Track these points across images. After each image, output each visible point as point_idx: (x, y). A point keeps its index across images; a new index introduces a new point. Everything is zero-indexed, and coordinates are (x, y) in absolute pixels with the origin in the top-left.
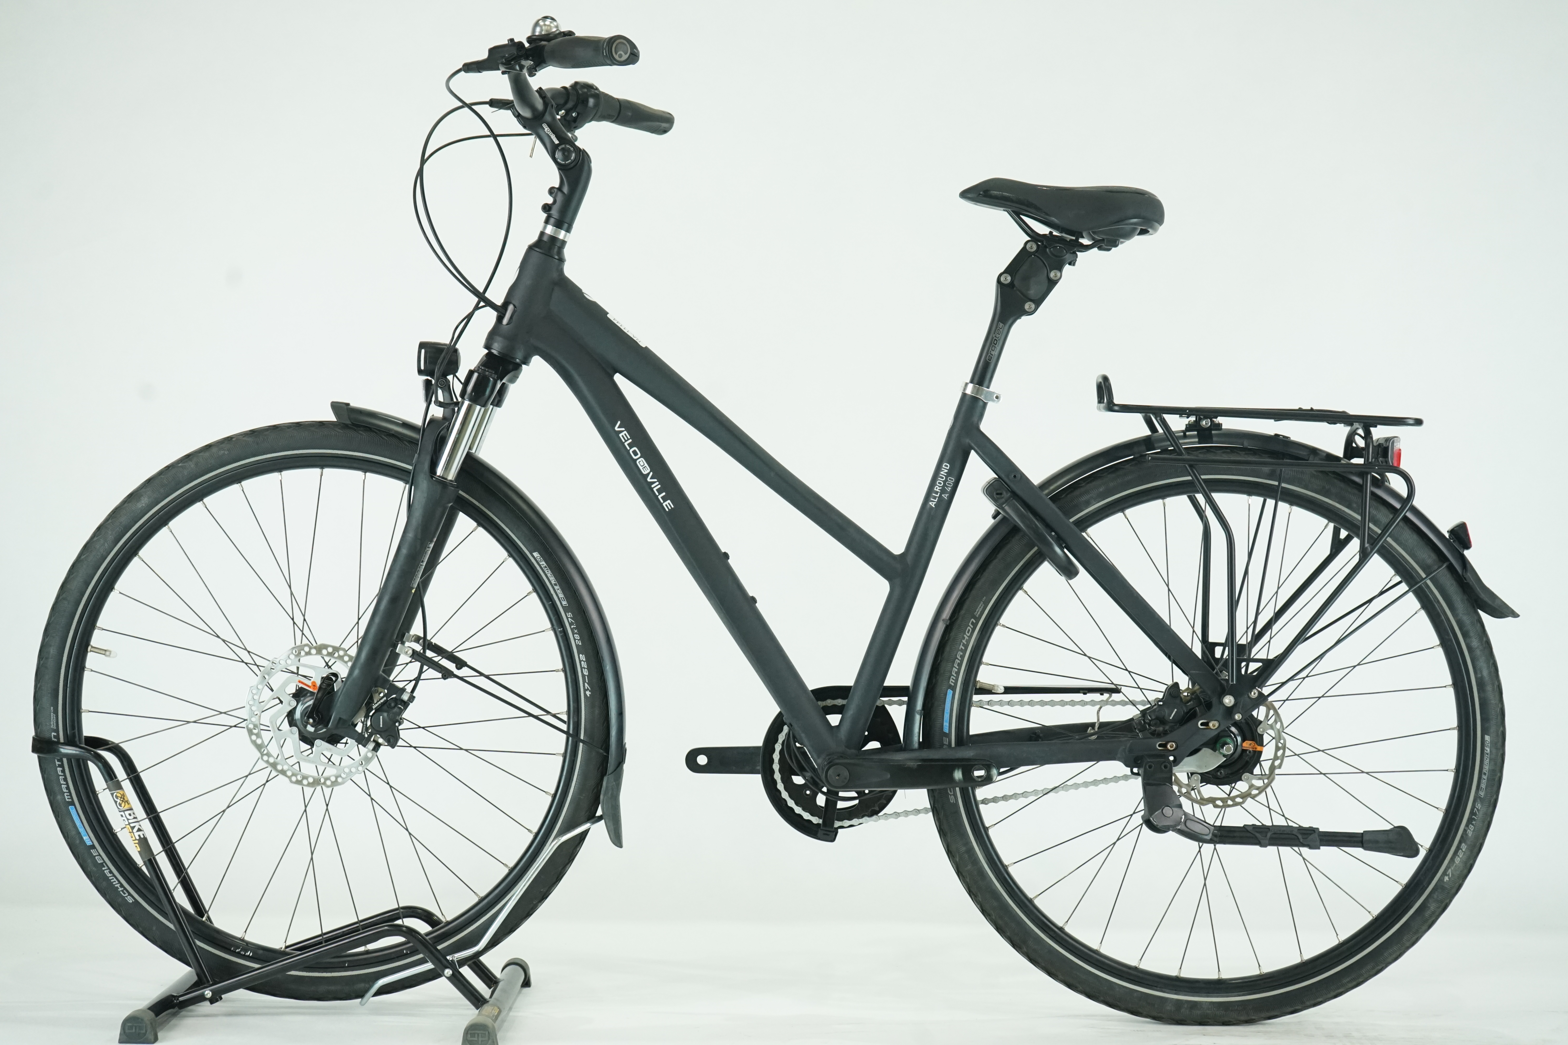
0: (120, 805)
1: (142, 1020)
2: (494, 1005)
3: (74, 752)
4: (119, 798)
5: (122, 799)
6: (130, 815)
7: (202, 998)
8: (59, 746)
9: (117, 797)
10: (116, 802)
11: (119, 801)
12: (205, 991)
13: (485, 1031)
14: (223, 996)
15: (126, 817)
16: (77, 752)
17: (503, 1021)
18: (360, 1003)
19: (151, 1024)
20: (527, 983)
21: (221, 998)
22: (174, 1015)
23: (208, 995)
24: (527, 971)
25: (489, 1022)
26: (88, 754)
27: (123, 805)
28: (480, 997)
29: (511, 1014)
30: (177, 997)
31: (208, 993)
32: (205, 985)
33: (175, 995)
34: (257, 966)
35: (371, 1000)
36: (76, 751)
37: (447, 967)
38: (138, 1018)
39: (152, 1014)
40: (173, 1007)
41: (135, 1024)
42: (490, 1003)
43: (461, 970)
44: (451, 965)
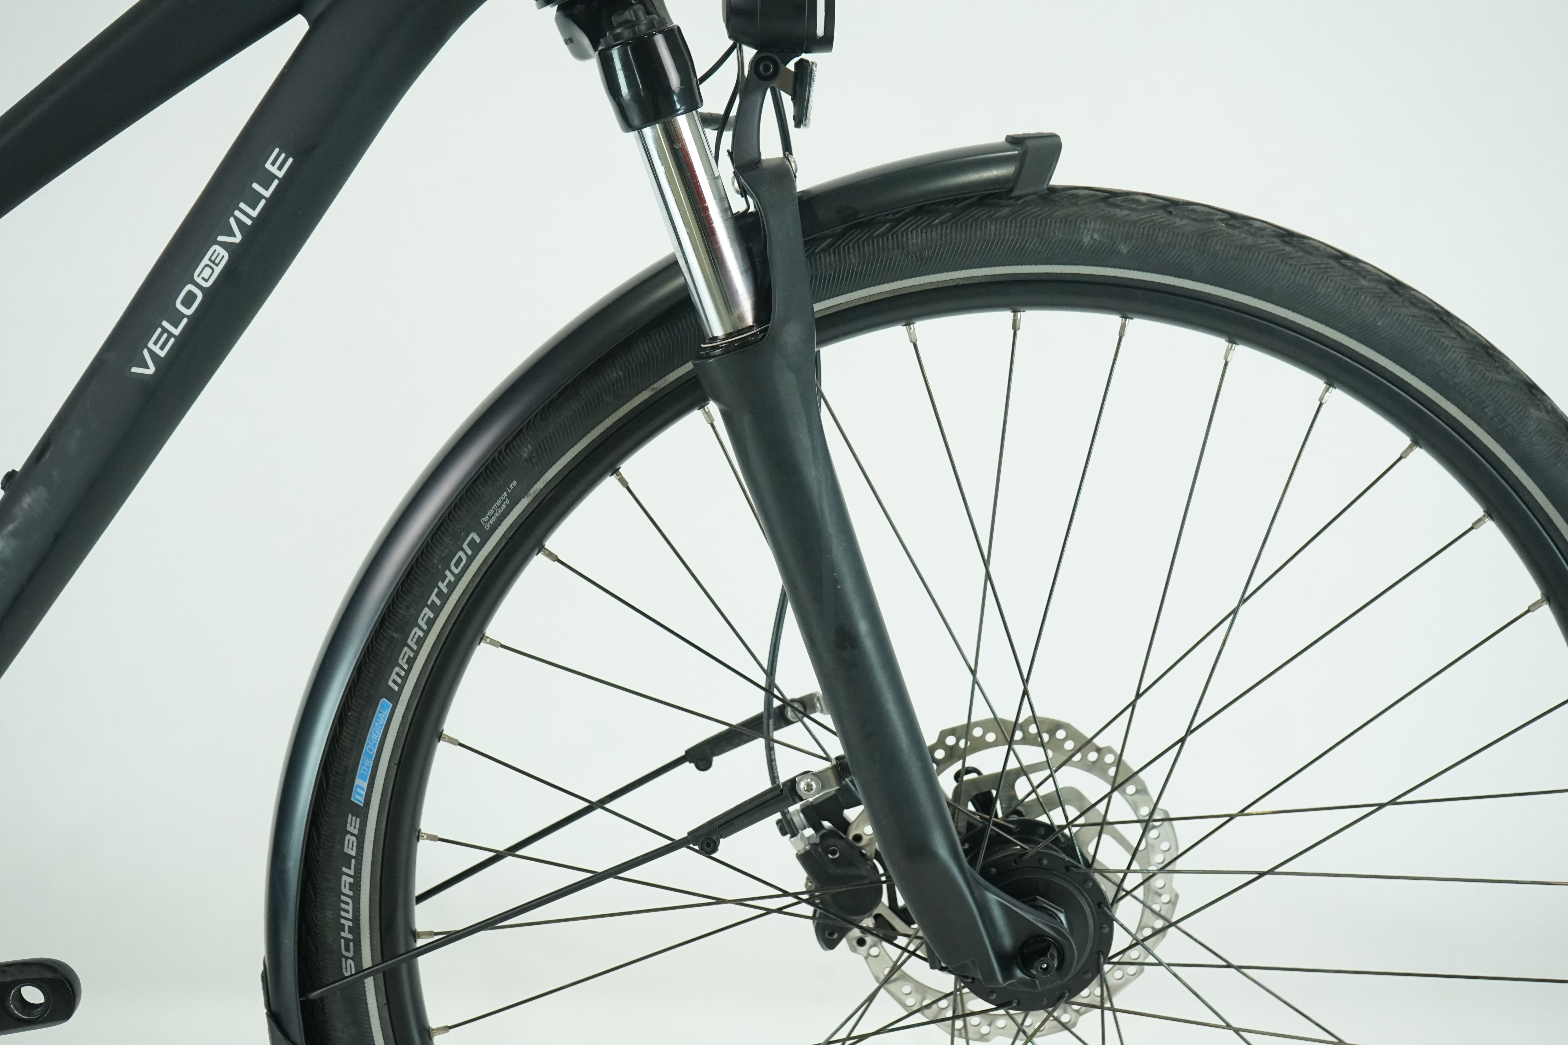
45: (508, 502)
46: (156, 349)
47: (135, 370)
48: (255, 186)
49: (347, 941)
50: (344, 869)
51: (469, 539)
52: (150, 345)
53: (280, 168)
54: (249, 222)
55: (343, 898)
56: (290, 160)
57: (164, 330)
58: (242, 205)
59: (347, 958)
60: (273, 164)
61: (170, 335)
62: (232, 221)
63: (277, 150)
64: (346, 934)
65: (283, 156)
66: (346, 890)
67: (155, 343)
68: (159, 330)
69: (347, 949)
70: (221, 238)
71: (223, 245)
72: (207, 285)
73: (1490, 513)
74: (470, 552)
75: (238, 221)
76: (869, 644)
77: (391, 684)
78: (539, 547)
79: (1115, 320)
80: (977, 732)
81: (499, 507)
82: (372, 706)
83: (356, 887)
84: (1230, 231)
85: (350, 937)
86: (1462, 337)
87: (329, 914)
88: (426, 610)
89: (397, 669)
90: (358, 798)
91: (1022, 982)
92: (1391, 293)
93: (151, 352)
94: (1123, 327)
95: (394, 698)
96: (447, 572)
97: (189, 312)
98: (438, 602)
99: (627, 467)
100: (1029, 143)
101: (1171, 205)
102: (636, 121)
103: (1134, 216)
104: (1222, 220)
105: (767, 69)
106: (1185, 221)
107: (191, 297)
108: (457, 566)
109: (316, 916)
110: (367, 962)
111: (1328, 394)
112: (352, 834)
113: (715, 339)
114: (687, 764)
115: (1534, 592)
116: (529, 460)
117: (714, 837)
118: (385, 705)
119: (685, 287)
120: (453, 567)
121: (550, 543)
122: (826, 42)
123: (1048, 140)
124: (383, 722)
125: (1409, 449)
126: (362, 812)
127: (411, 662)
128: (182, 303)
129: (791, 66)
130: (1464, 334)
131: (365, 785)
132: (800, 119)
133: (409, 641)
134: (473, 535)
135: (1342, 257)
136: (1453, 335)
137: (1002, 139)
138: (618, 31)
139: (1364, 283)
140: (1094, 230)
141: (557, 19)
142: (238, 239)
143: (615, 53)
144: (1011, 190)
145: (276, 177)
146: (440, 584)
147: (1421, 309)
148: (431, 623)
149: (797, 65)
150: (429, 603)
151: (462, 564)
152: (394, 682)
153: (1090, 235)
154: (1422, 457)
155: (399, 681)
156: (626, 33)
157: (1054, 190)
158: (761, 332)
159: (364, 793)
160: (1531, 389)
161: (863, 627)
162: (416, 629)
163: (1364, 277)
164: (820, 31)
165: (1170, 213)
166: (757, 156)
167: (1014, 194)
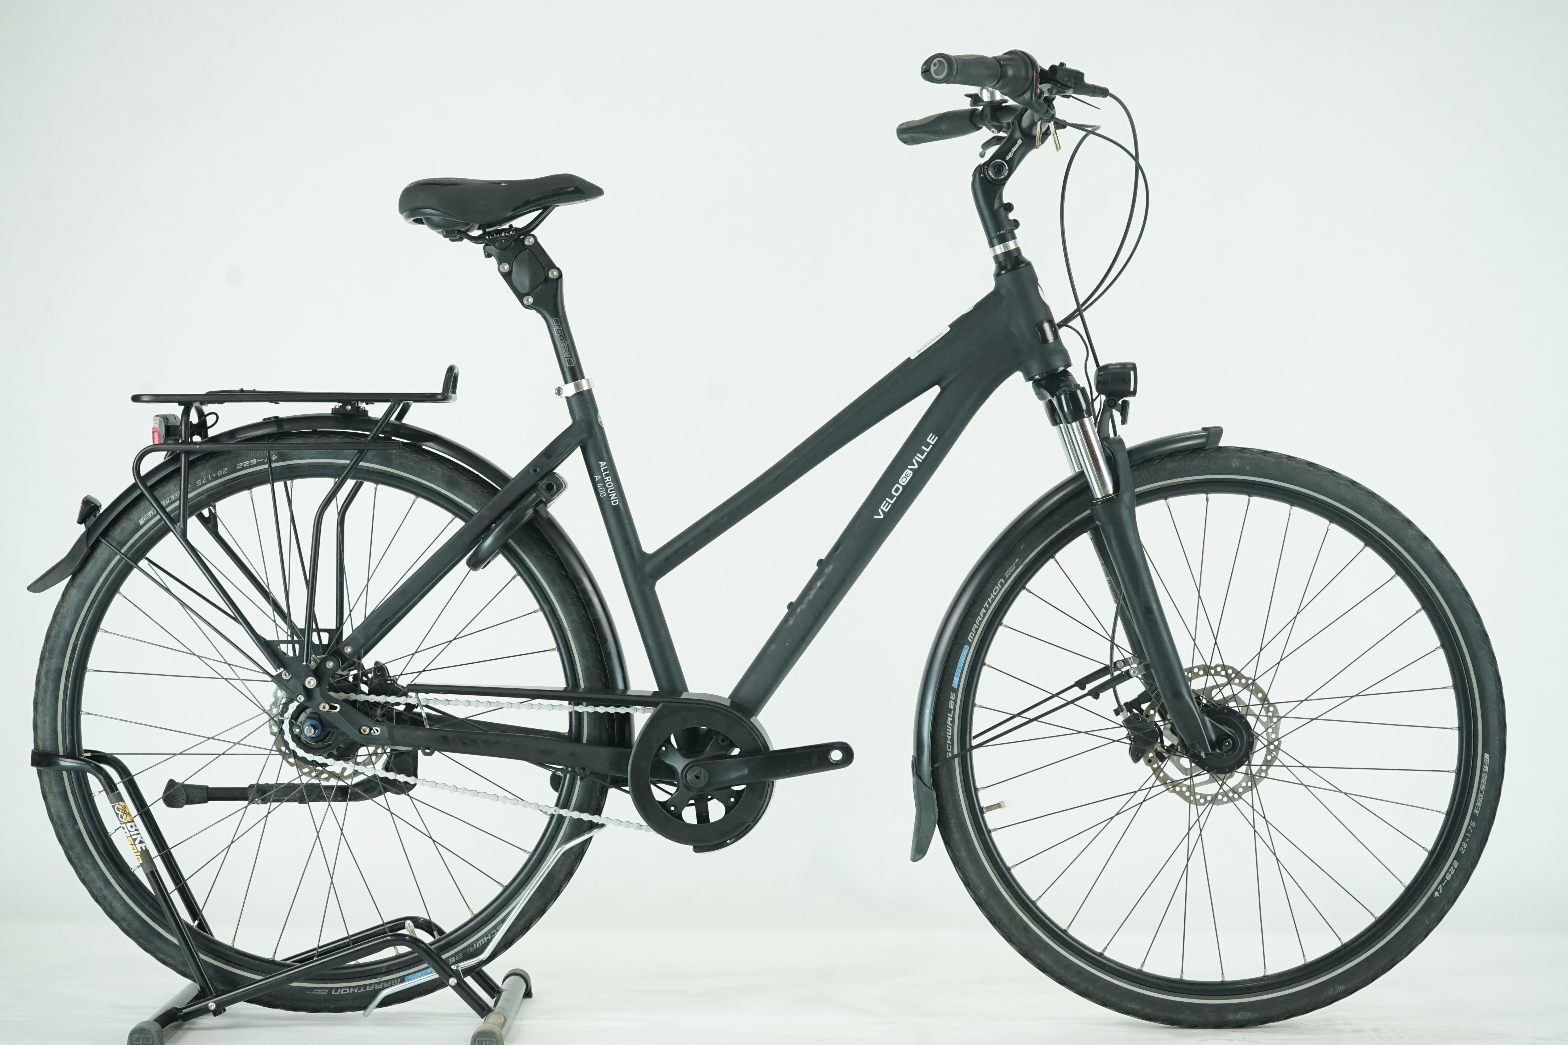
0: (122, 817)
1: (149, 1031)
2: (499, 1013)
3: (75, 765)
4: (121, 810)
5: (123, 811)
6: (132, 827)
7: (205, 1011)
8: (60, 759)
9: (118, 809)
10: (117, 814)
11: (120, 813)
12: (209, 1003)
13: (492, 1038)
14: (226, 1008)
15: (127, 829)
16: (78, 765)
17: (510, 1028)
18: (364, 1014)
19: (158, 1035)
20: (528, 994)
21: (225, 1010)
22: (178, 1028)
23: (212, 1007)
24: (528, 981)
25: (496, 1029)
26: (89, 767)
27: (124, 817)
28: (485, 1006)
29: (516, 1022)
30: (181, 1010)
31: (212, 1005)
32: (209, 997)
33: (179, 1007)
34: (259, 978)
35: (374, 1011)
36: (76, 763)
37: (451, 976)
38: (145, 1030)
39: (157, 1026)
40: (177, 1020)
41: (142, 1036)
42: (495, 1011)
43: (465, 979)
44: (456, 974)
45: (1015, 567)
46: (884, 509)
47: (875, 517)
48: (923, 447)
49: (949, 744)
50: (949, 715)
51: (1000, 581)
52: (882, 507)
53: (933, 441)
54: (921, 461)
55: (948, 726)
56: (937, 438)
57: (887, 502)
58: (918, 455)
59: (949, 752)
60: (930, 439)
61: (889, 503)
62: (914, 460)
63: (931, 434)
64: (949, 742)
65: (934, 436)
66: (949, 723)
67: (884, 506)
68: (885, 502)
69: (949, 748)
70: (909, 467)
71: (911, 469)
72: (904, 484)
73: (1398, 573)
74: (1000, 587)
75: (917, 461)
76: (1157, 613)
77: (969, 639)
78: (1024, 587)
79: (1246, 497)
80: (1196, 670)
81: (1012, 569)
82: (962, 648)
83: (953, 722)
84: (1288, 462)
85: (950, 743)
86: (1381, 502)
87: (942, 734)
88: (983, 609)
89: (971, 633)
90: (955, 685)
91: (1219, 753)
92: (1351, 485)
93: (882, 510)
94: (1249, 500)
95: (970, 645)
96: (992, 594)
97: (897, 494)
98: (988, 606)
99: (1058, 556)
100: (1211, 430)
101: (1265, 453)
102: (1070, 420)
103: (1252, 456)
104: (1285, 458)
105: (1112, 403)
106: (1271, 458)
107: (898, 489)
108: (995, 592)
109: (937, 735)
110: (956, 752)
111: (1330, 526)
112: (952, 700)
113: (1098, 499)
114: (1076, 687)
115: (1418, 606)
116: (1024, 550)
117: (1098, 692)
118: (966, 647)
119: (1087, 482)
120: (994, 593)
121: (1028, 586)
122: (1134, 393)
123: (1219, 429)
124: (965, 654)
125: (1364, 547)
126: (956, 691)
127: (977, 630)
128: (894, 491)
129: (1120, 402)
130: (1381, 501)
131: (958, 680)
132: (1124, 422)
133: (976, 622)
134: (1002, 580)
135: (1332, 472)
136: (1377, 501)
137: (1200, 429)
138: (1064, 389)
139: (1341, 481)
140: (1237, 462)
141: (1033, 386)
142: (916, 467)
143: (1063, 397)
144: (1205, 447)
145: (931, 444)
146: (989, 599)
147: (1364, 491)
148: (984, 614)
149: (1122, 402)
150: (984, 606)
151: (997, 591)
152: (970, 638)
153: (1235, 464)
154: (1368, 550)
155: (972, 638)
156: (1068, 389)
157: (1221, 447)
158: (1115, 496)
159: (957, 683)
160: (1409, 523)
161: (1154, 607)
162: (979, 617)
163: (1341, 479)
164: (1132, 389)
165: (1265, 455)
166: (1107, 435)
167: (1207, 448)
